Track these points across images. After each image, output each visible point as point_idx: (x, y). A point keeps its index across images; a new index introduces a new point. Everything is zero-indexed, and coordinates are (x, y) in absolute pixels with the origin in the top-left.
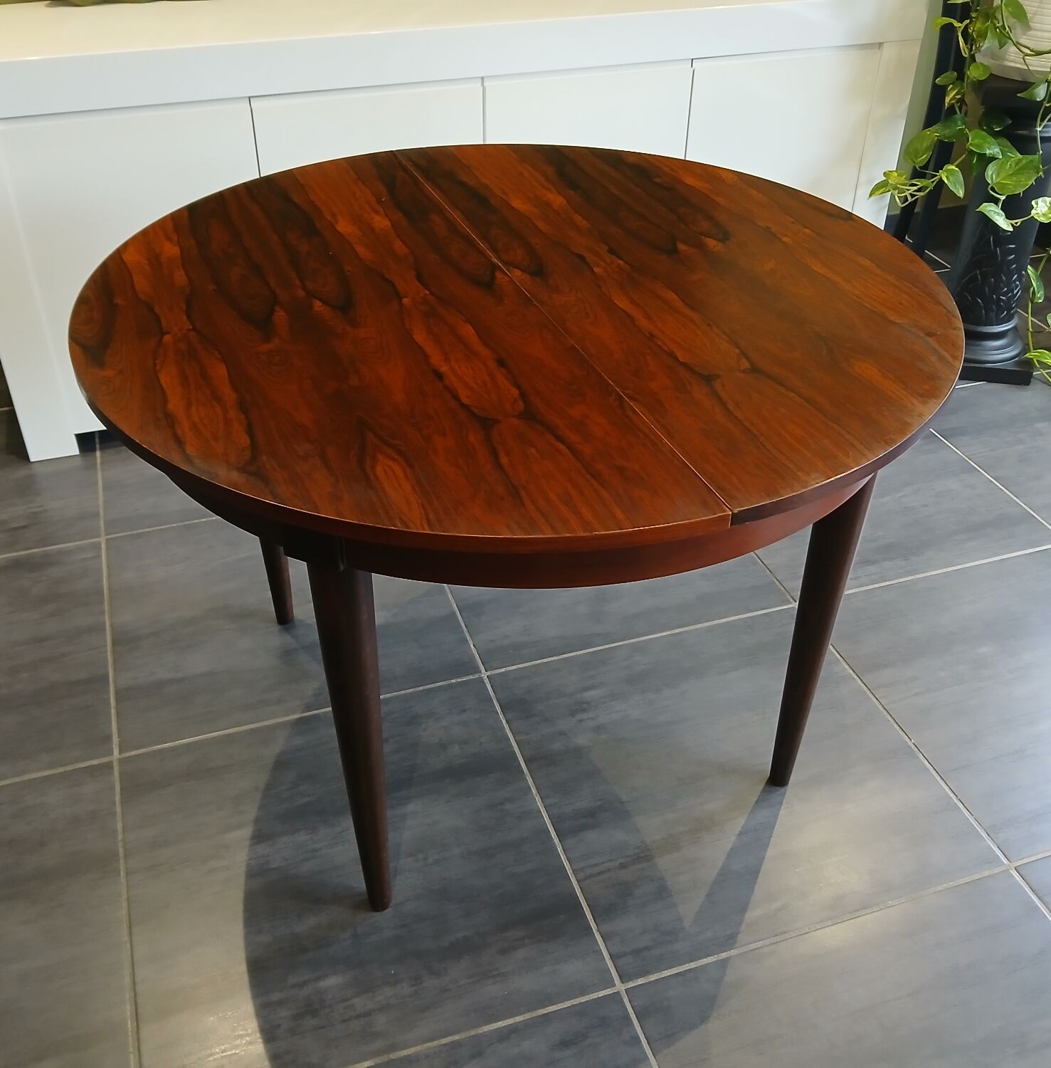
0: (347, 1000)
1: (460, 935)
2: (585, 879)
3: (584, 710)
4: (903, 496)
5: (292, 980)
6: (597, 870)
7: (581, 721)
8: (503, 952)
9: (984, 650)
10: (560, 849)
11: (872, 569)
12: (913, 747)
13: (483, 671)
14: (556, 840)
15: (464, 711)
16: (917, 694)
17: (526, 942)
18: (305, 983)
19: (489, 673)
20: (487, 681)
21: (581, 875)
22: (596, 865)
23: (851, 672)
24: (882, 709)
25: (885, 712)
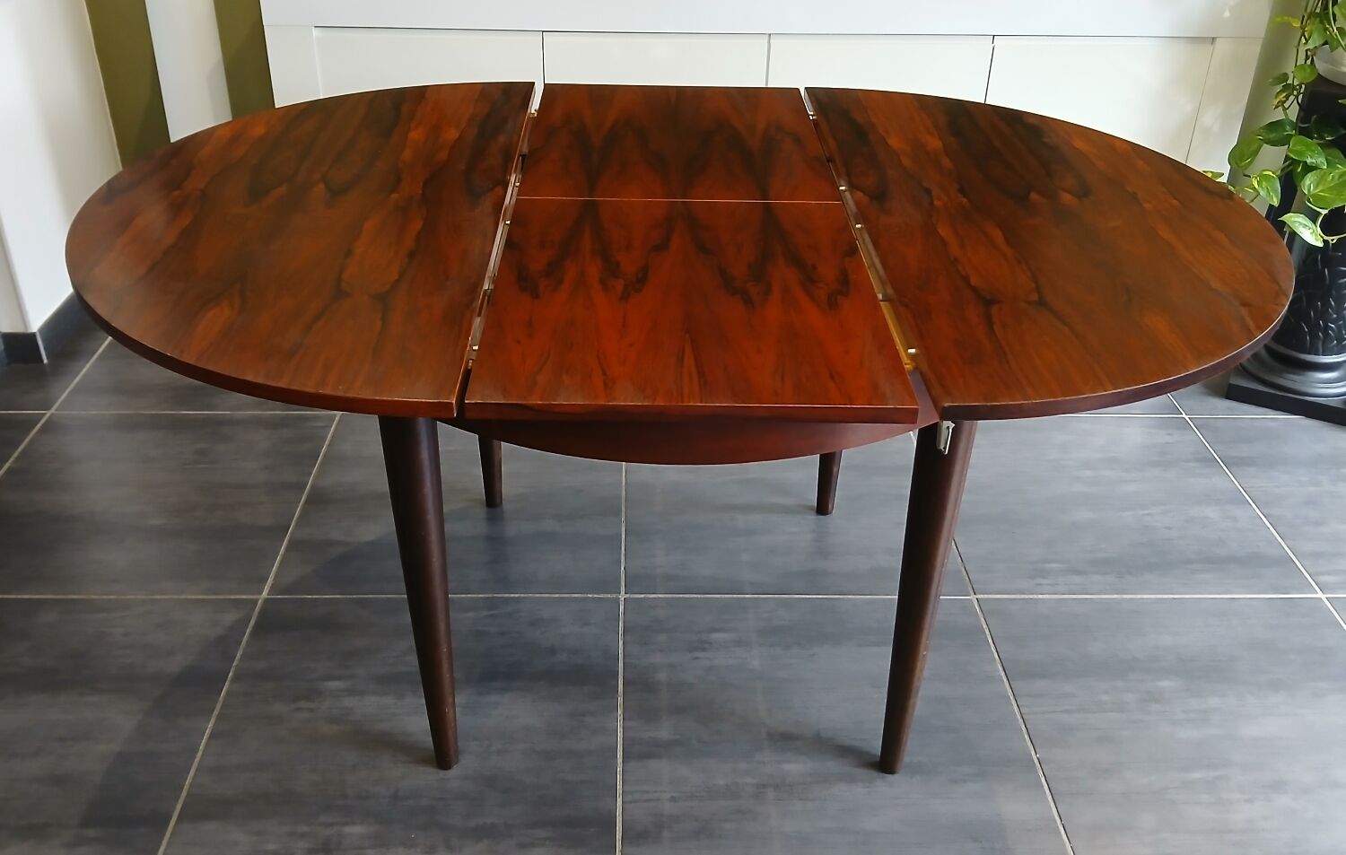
0: (361, 848)
1: (489, 821)
2: (631, 802)
3: (704, 650)
4: (1148, 514)
5: (322, 818)
6: (646, 797)
7: (697, 658)
8: (522, 846)
9: (1166, 684)
10: (619, 769)
11: (1077, 579)
12: (1036, 761)
13: (623, 592)
14: (620, 760)
15: (587, 624)
16: (1067, 711)
17: (547, 843)
18: (331, 825)
19: (627, 596)
20: (622, 604)
21: (629, 798)
22: (647, 792)
23: (1003, 674)
24: (1019, 717)
25: (1021, 721)
